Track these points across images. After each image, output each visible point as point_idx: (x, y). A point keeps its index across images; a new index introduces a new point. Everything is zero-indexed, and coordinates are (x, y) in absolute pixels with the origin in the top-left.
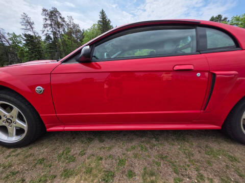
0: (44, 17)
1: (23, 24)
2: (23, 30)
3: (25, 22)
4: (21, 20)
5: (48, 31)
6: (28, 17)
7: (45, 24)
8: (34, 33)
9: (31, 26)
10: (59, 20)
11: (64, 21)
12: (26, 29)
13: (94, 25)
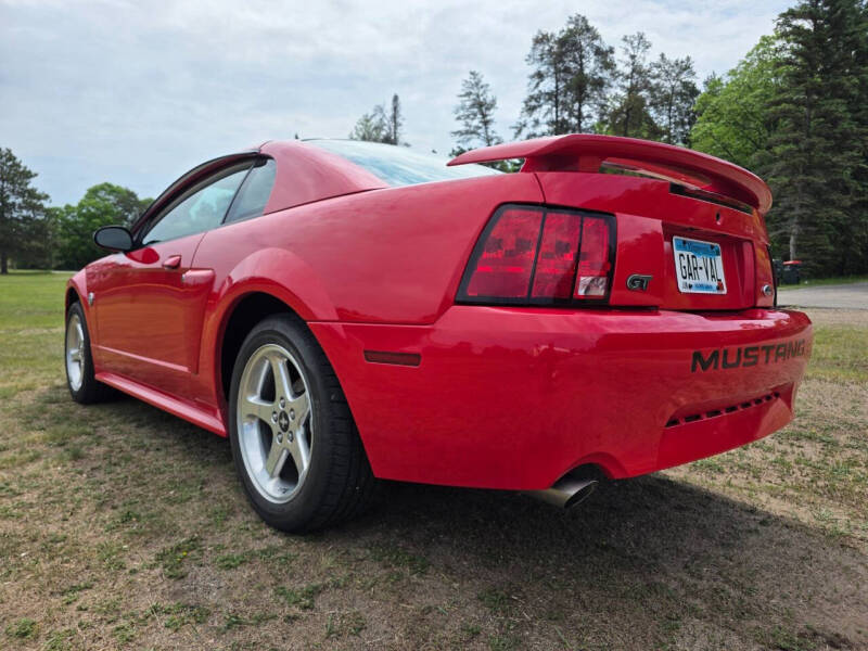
0: (533, 69)
1: (461, 113)
2: (458, 138)
3: (468, 104)
4: (458, 102)
5: (537, 122)
6: (484, 82)
7: (532, 98)
8: (489, 140)
9: (484, 116)
10: (591, 65)
11: (609, 66)
12: (467, 132)
13: (766, 41)
